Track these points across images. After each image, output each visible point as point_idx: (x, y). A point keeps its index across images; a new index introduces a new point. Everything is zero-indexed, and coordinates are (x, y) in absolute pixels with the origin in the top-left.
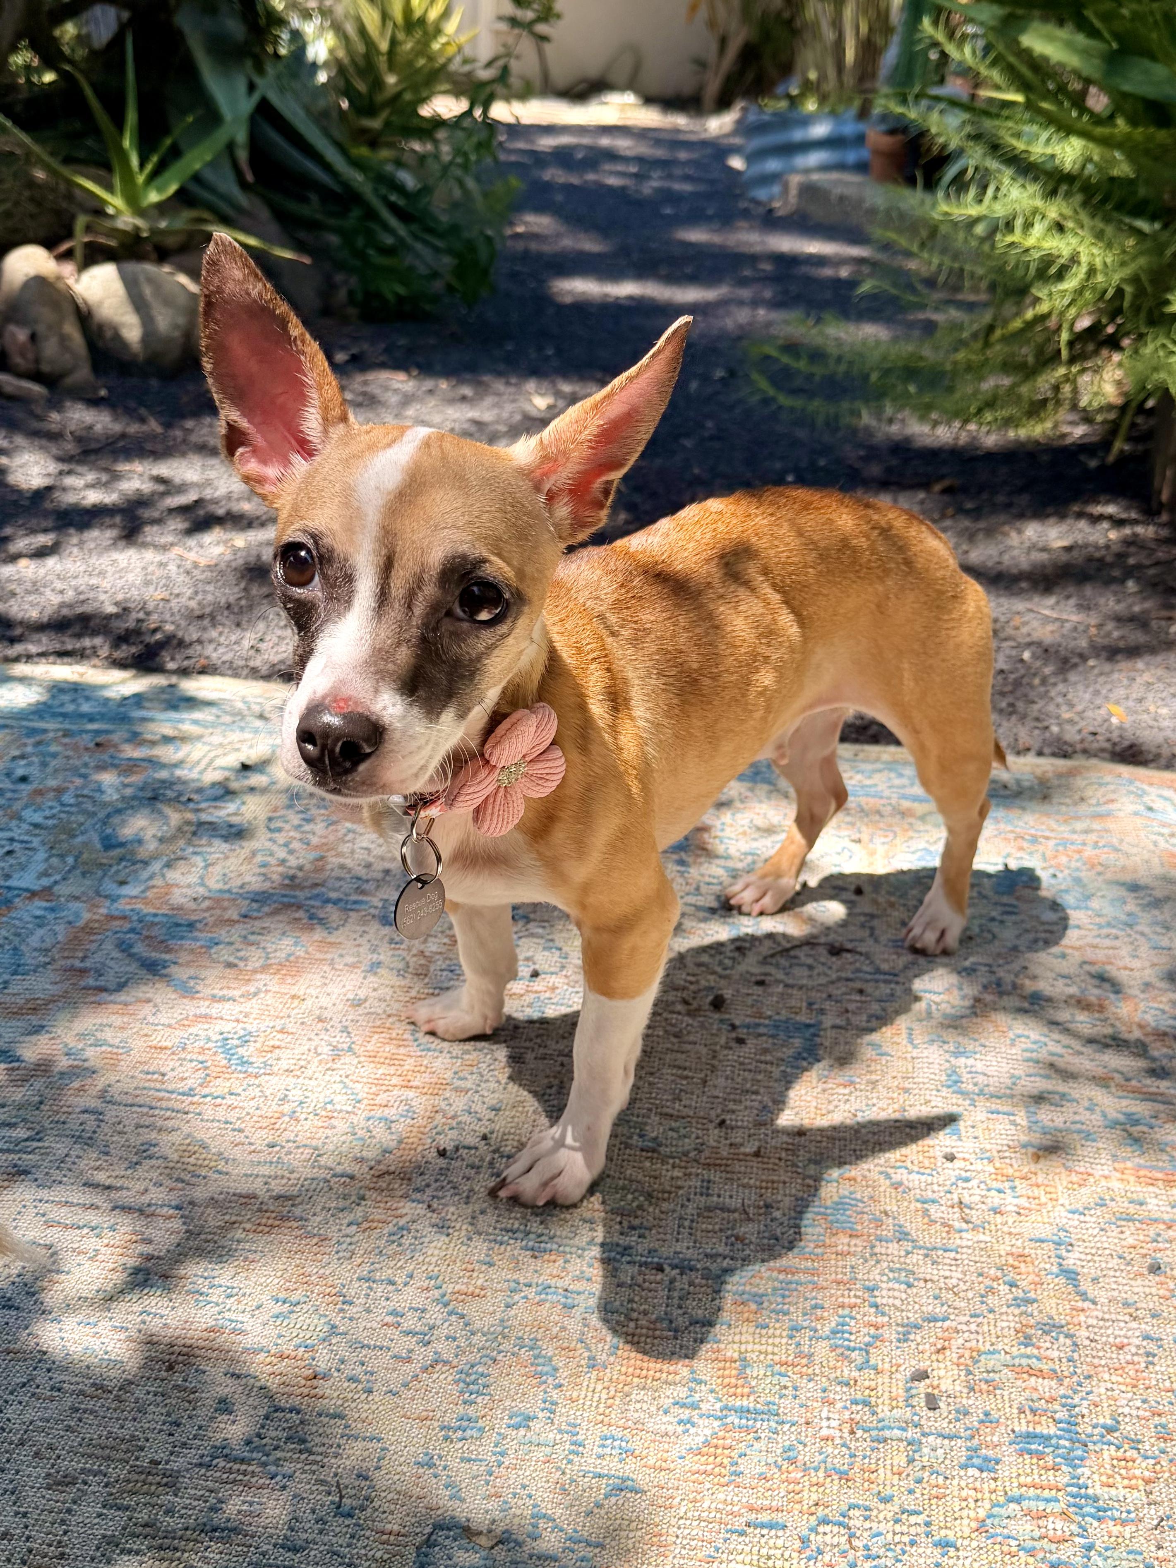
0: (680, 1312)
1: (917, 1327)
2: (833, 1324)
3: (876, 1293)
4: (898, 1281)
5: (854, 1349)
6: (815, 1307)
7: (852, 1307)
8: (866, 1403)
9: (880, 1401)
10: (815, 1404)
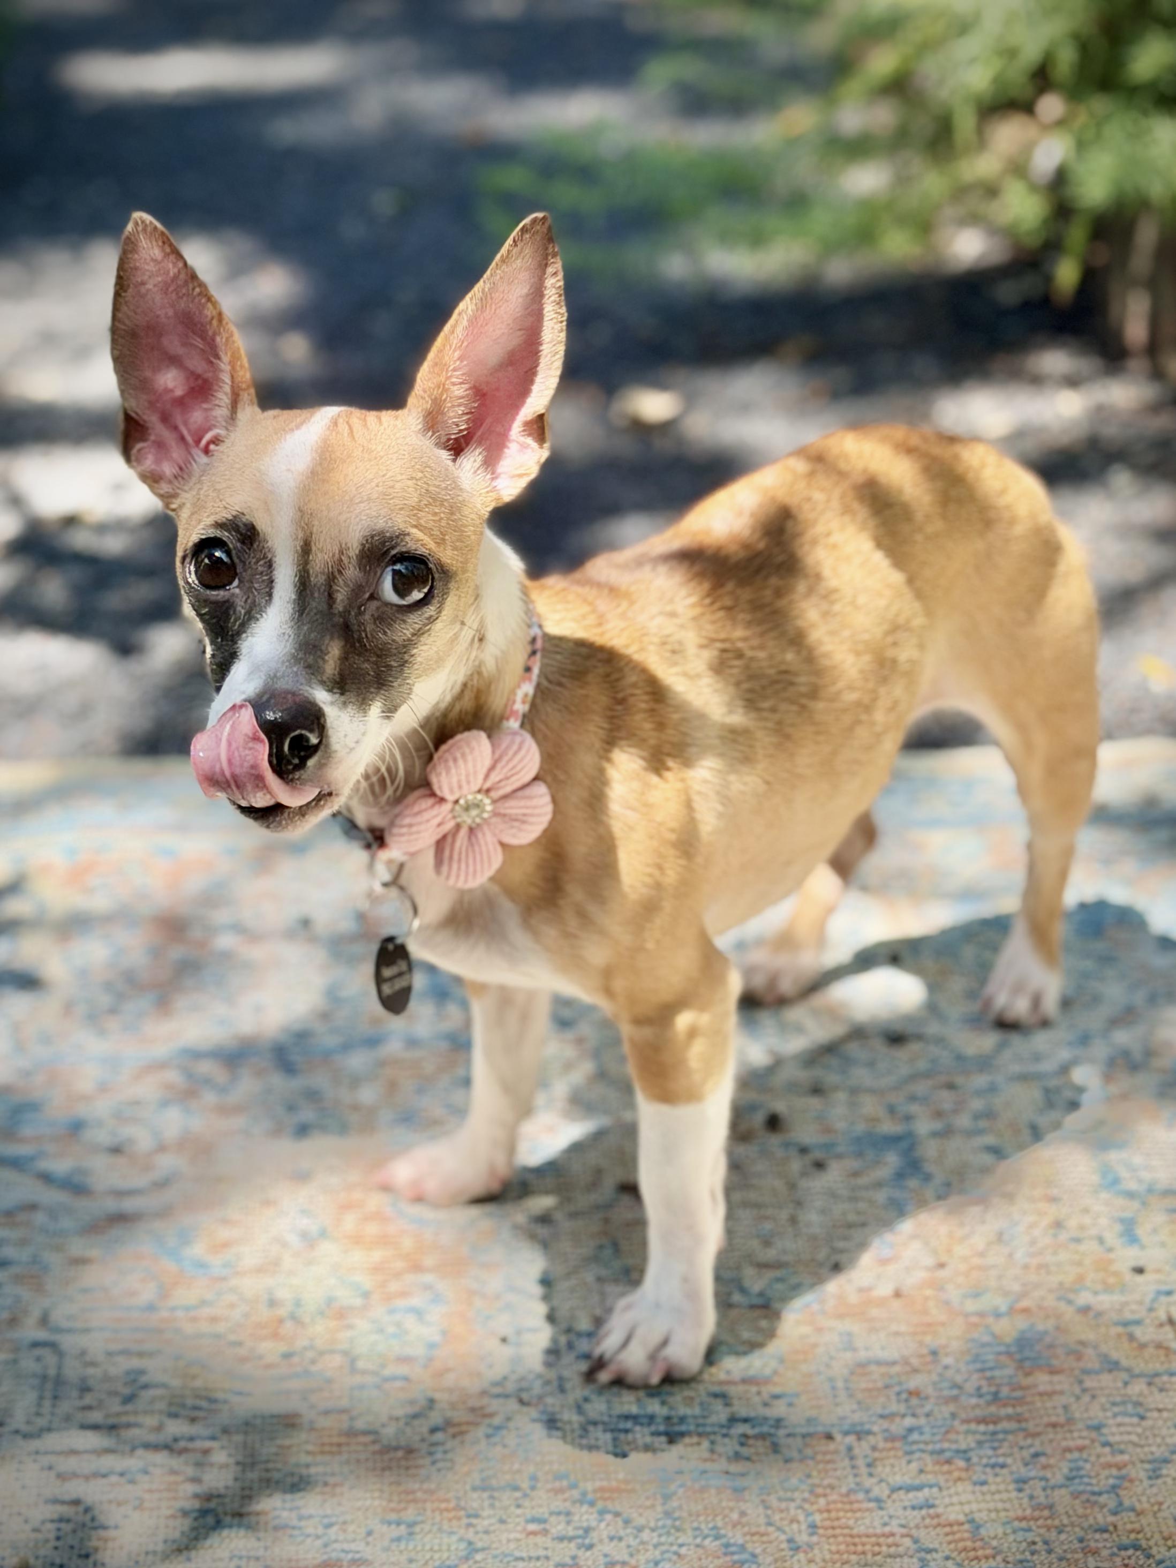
0: (874, 1480)
1: (1166, 1461)
2: (1065, 1471)
3: (1105, 1431)
4: (1125, 1414)
5: (1100, 1494)
6: (1036, 1455)
7: (1081, 1449)
8: (1137, 1547)
9: (1152, 1543)
10: (1076, 1556)
